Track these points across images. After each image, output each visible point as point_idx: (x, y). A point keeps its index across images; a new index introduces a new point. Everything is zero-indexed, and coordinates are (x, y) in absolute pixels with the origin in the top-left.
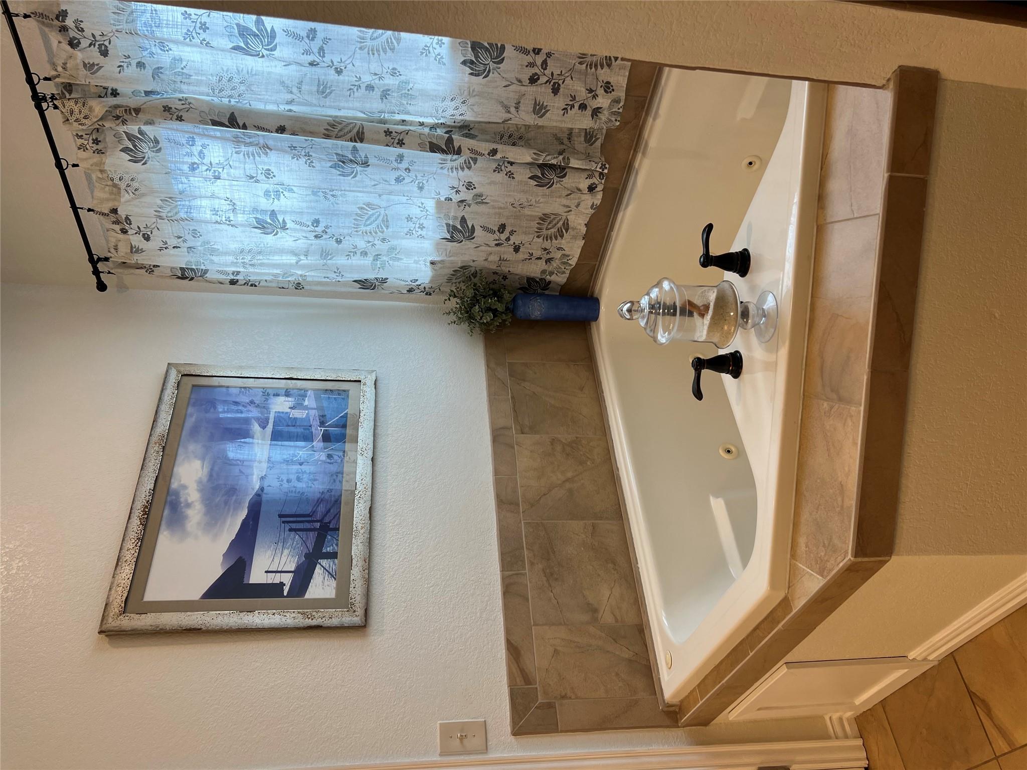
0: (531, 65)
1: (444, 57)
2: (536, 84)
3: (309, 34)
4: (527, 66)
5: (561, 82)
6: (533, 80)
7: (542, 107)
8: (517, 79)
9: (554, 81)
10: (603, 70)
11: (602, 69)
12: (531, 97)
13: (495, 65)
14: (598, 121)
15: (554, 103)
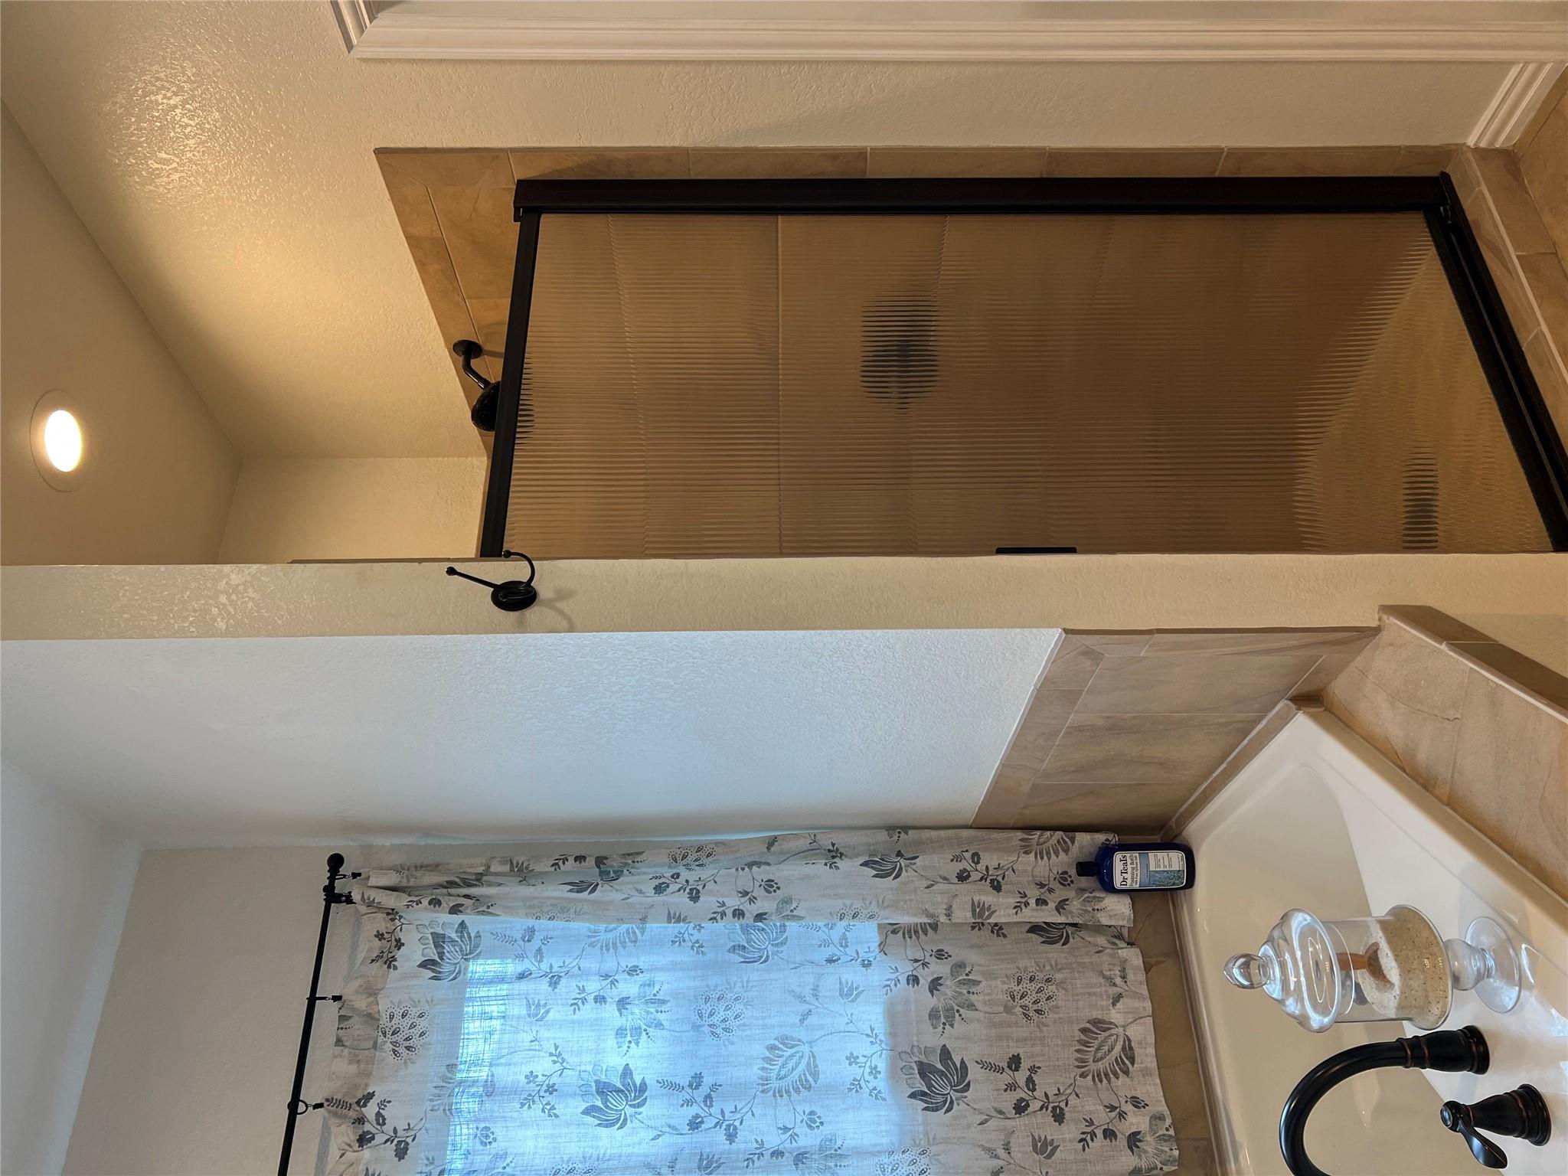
0: (1011, 1087)
1: (883, 1091)
2: (1026, 1112)
3: (693, 1083)
4: (1006, 1090)
5: (1063, 1105)
6: (1020, 1108)
7: (1045, 1143)
8: (996, 1110)
9: (1051, 1105)
10: (1120, 1079)
11: (1117, 1078)
12: (1024, 1134)
13: (959, 1094)
14: (1143, 1156)
15: (1063, 1134)
